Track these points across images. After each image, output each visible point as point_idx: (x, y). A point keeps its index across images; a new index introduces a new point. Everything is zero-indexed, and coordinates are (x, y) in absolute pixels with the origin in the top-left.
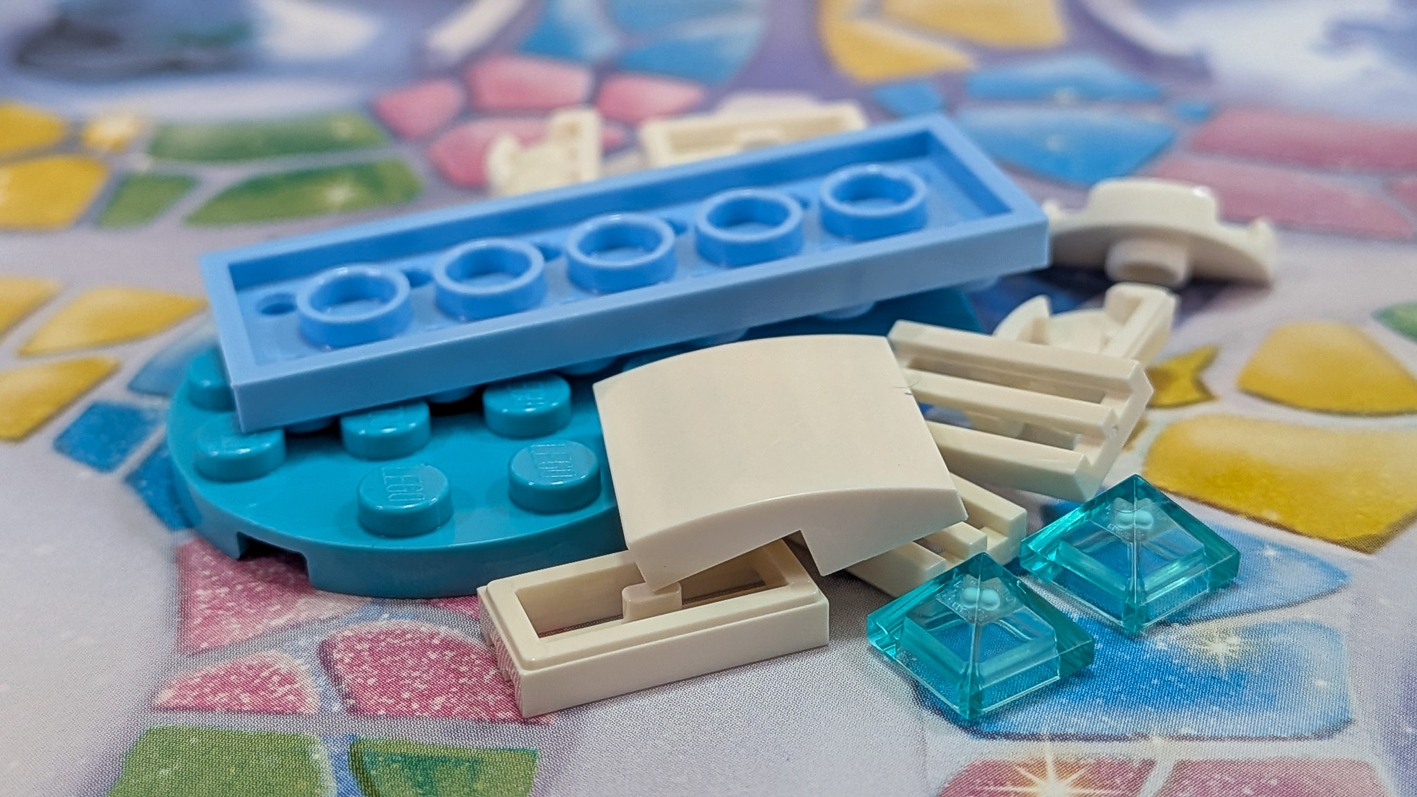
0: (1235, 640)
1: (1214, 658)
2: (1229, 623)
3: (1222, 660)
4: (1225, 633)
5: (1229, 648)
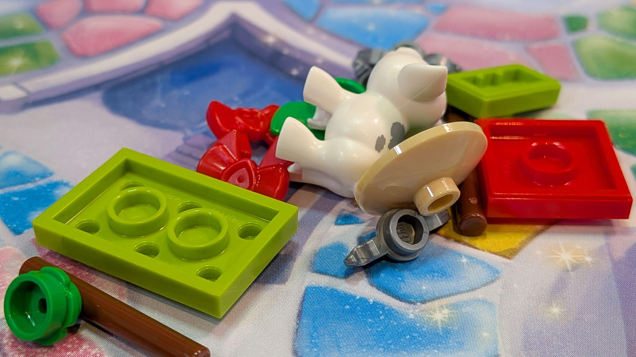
0: (446, 311)
1: (436, 321)
2: (444, 301)
3: (439, 323)
4: (442, 307)
5: (443, 316)
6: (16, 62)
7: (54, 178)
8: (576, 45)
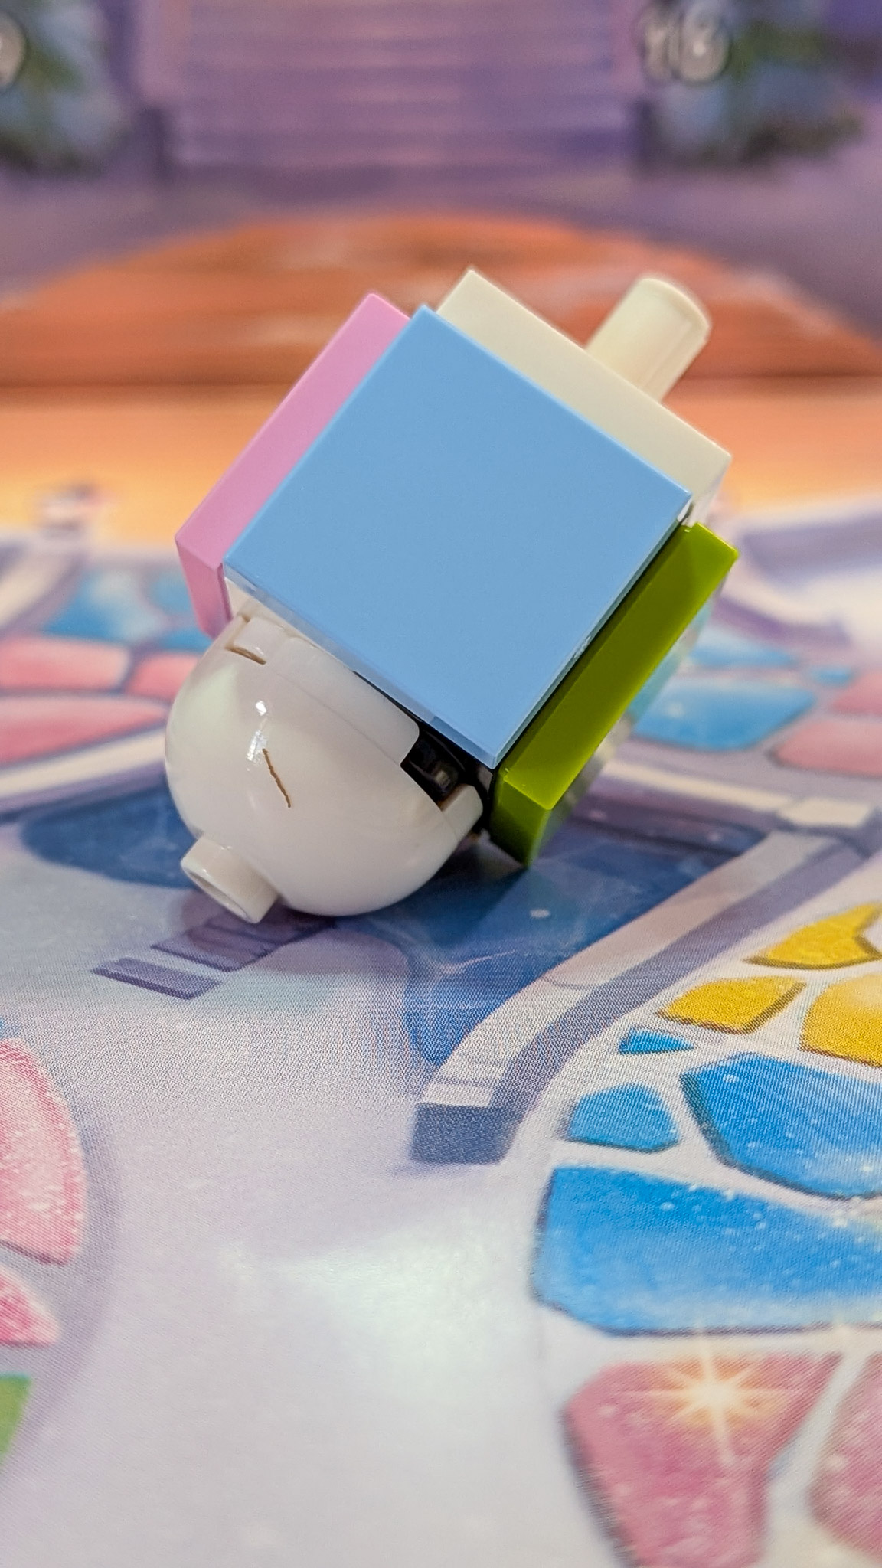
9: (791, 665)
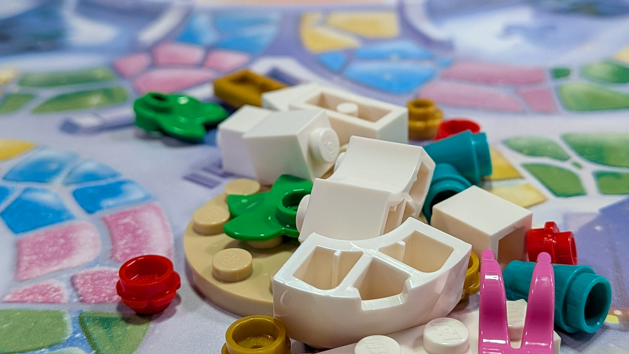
6: (95, 100)
7: (123, 178)
8: (558, 89)
9: (431, 58)
